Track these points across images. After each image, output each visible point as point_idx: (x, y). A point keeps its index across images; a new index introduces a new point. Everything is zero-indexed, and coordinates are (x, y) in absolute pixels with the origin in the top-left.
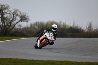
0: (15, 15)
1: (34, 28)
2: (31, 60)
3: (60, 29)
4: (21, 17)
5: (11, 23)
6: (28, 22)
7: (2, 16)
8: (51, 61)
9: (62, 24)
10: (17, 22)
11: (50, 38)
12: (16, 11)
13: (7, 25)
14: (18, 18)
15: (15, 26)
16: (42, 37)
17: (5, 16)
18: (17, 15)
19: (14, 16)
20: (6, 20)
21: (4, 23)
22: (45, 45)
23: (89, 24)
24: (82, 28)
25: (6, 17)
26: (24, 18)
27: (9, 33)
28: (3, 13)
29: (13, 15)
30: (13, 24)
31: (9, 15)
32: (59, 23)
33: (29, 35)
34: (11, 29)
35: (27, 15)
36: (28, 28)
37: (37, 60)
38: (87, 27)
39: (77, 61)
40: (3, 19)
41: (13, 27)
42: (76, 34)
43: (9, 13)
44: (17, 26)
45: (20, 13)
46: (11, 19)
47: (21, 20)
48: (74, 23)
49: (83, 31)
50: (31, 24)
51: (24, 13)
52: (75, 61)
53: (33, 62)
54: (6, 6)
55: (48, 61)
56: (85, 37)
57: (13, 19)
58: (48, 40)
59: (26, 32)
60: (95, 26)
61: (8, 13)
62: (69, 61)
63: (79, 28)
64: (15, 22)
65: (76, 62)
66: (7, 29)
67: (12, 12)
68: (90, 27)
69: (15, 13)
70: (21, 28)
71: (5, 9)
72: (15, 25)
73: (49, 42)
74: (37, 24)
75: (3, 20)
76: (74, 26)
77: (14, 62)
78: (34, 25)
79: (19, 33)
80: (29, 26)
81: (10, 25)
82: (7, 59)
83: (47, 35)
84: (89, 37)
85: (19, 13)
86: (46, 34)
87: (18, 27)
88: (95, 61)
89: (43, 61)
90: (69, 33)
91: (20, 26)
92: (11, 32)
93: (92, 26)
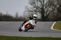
23: (16, 13)
24: (12, 16)
38: (15, 15)
39: (9, 36)
48: (7, 13)
52: (8, 36)
60: (20, 14)
62: (4, 36)
63: (10, 16)
68: (17, 15)
83: (31, 22)
84: (16, 21)
88: (20, 36)
90: (4, 19)
93: (18, 15)
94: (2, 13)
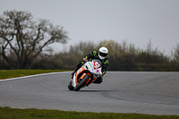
0: (41, 31)
1: (76, 54)
2: (71, 113)
3: (124, 56)
4: (52, 34)
5: (34, 45)
6: (65, 42)
7: (18, 31)
8: (107, 114)
9: (128, 46)
10: (46, 44)
11: (95, 72)
12: (43, 23)
13: (27, 48)
14: (47, 36)
15: (41, 50)
16: (81, 70)
17: (24, 32)
18: (45, 30)
19: (39, 33)
20: (26, 39)
21: (22, 44)
22: (86, 83)
24: (165, 54)
25: (26, 34)
26: (57, 36)
27: (30, 63)
28: (20, 26)
29: (39, 30)
30: (37, 46)
31: (30, 30)
32: (122, 45)
33: (67, 66)
34: (35, 56)
35: (64, 30)
36: (65, 54)
37: (82, 113)
38: (174, 52)
39: (155, 114)
40: (20, 37)
41: (39, 53)
42: (154, 64)
43: (31, 27)
44: (44, 51)
45: (51, 26)
46: (35, 37)
47: (52, 39)
48: (149, 45)
49: (166, 59)
50: (71, 47)
51: (58, 26)
52: (151, 114)
53: (75, 116)
54: (25, 15)
55: (102, 113)
56: (170, 71)
57: (38, 37)
58: (92, 74)
59: (61, 62)
61: (29, 26)
63: (159, 54)
64: (42, 43)
65: (154, 116)
66: (26, 57)
67: (37, 24)
68: (178, 52)
69: (41, 27)
70: (53, 54)
71: (24, 19)
72: (41, 48)
73: (92, 79)
74: (81, 46)
75: (21, 40)
76: (148, 50)
77: (40, 116)
78: (77, 48)
79: (49, 63)
80: (68, 50)
81: (33, 49)
82: (27, 110)
83: (89, 67)
85: (48, 27)
86: (87, 64)
87: (48, 53)
89: (93, 114)
90: (140, 64)
91: (51, 50)
92: (34, 61)
94: (136, 47)
